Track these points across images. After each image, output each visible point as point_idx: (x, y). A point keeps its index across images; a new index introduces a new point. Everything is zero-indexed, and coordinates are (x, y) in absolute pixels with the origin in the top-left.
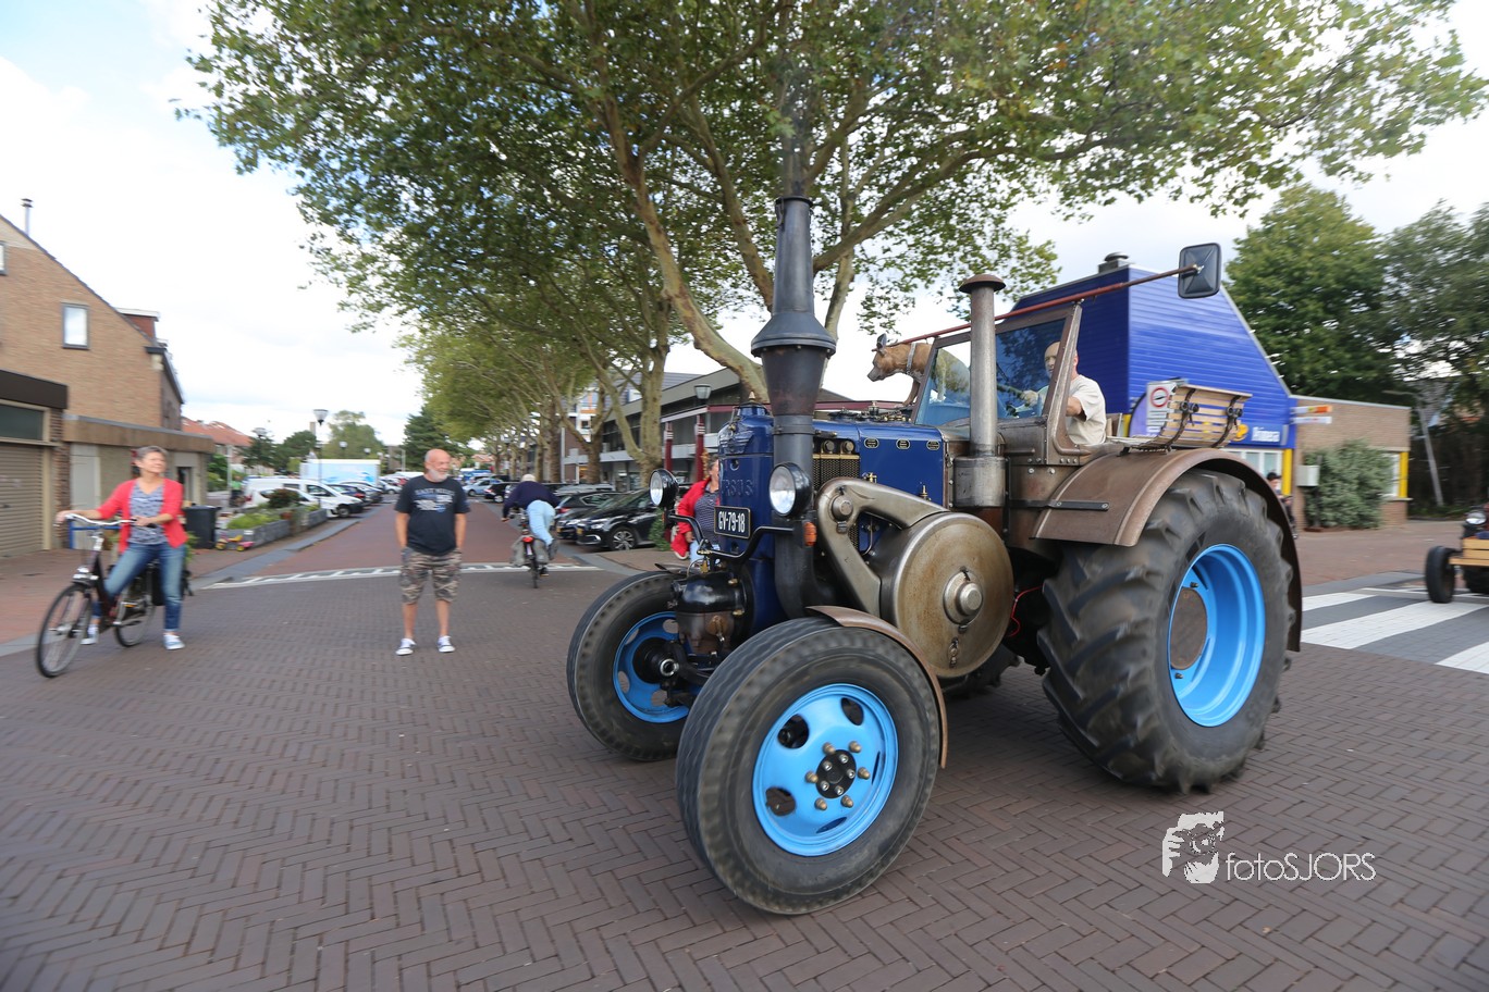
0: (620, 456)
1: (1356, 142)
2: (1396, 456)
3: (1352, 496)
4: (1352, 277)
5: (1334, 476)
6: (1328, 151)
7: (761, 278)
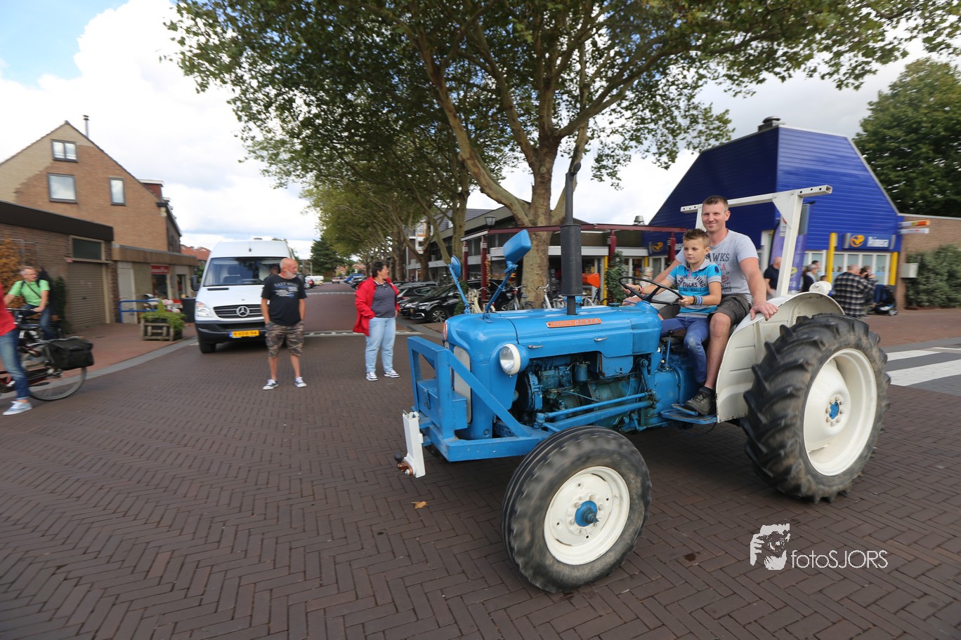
3: (942, 284)
5: (929, 270)
7: (524, 144)
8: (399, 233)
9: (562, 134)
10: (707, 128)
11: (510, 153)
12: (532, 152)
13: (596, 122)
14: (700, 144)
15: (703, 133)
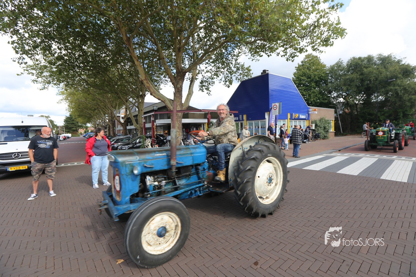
0: (132, 127)
1: (319, 43)
2: (332, 121)
3: (322, 131)
4: (322, 77)
5: (318, 126)
6: (313, 45)
7: (170, 75)
8: (112, 113)
9: (186, 71)
10: (243, 72)
11: (164, 78)
12: (173, 78)
13: (200, 67)
14: (241, 78)
15: (242, 74)
